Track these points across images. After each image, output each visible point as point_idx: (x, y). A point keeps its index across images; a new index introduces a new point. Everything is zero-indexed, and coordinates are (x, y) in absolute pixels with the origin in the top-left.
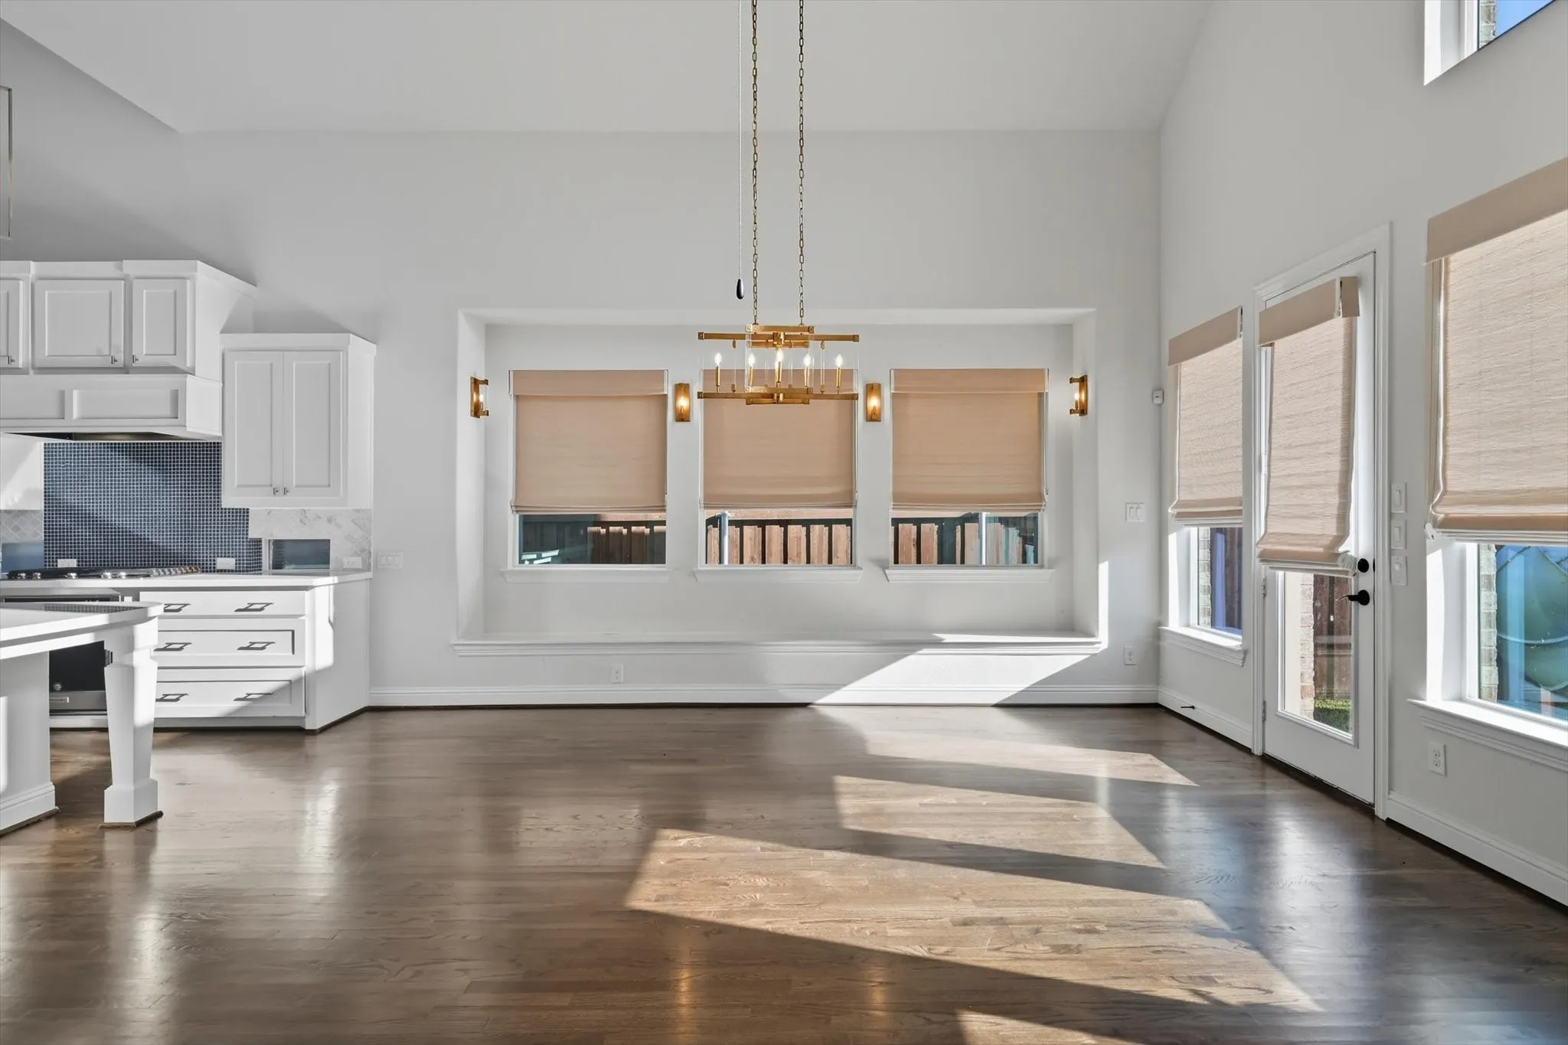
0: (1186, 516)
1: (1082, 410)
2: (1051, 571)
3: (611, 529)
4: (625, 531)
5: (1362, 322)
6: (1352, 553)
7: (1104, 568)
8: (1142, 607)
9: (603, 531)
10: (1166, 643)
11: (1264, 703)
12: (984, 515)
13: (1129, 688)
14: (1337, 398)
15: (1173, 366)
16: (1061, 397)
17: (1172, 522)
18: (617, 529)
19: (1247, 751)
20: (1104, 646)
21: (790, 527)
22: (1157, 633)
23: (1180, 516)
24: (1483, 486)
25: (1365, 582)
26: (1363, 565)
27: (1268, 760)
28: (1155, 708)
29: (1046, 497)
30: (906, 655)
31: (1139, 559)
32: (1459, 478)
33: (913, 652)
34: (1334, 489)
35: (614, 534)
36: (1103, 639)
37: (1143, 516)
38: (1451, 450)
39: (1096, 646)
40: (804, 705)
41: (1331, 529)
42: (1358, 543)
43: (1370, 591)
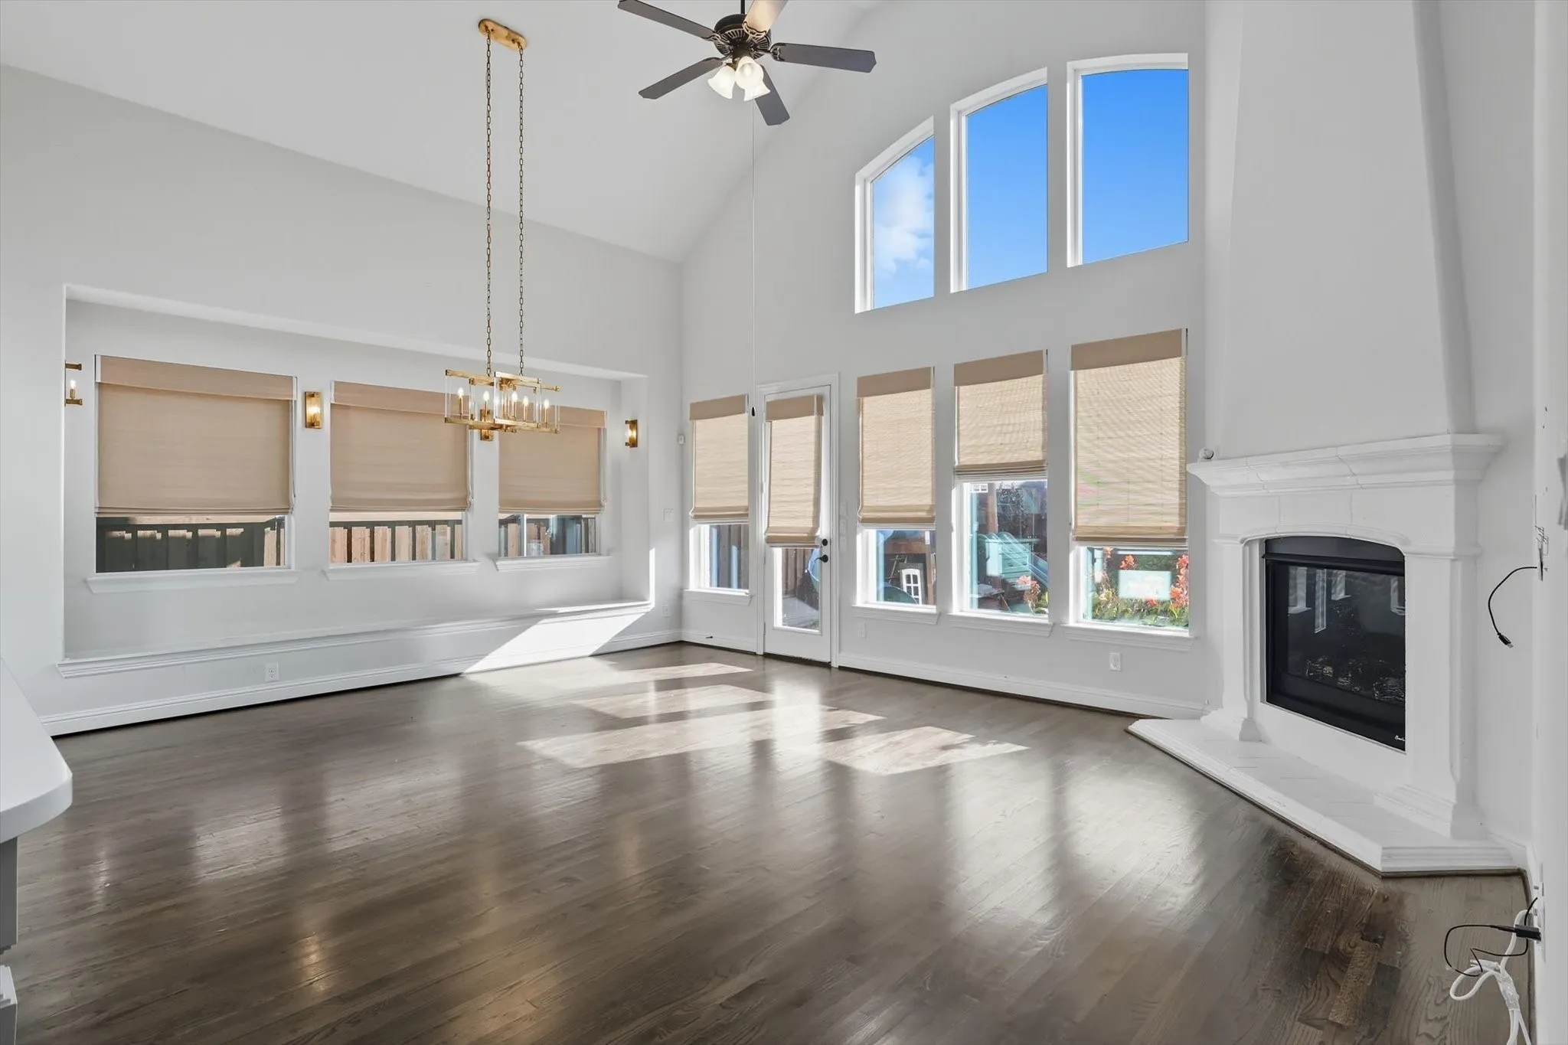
0: (700, 517)
1: (633, 443)
2: (609, 557)
3: (140, 533)
4: (159, 536)
5: (825, 419)
6: (821, 537)
7: (652, 553)
8: (674, 580)
9: (128, 536)
10: (686, 602)
11: (765, 624)
12: (526, 516)
13: (668, 632)
14: (812, 457)
15: (691, 421)
16: (617, 434)
17: (691, 521)
18: (149, 533)
19: (755, 654)
20: (652, 606)
21: (354, 529)
22: (680, 595)
23: (696, 517)
24: (881, 503)
25: (826, 551)
26: (825, 542)
27: (767, 656)
28: (681, 643)
29: (605, 504)
30: (529, 627)
31: (671, 547)
32: (869, 501)
33: (535, 623)
34: (811, 503)
35: (144, 539)
36: (652, 602)
37: (672, 519)
38: (865, 487)
39: (649, 606)
40: (456, 675)
41: (809, 524)
42: (823, 532)
43: (828, 555)
